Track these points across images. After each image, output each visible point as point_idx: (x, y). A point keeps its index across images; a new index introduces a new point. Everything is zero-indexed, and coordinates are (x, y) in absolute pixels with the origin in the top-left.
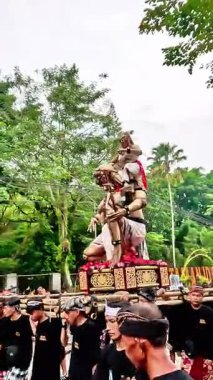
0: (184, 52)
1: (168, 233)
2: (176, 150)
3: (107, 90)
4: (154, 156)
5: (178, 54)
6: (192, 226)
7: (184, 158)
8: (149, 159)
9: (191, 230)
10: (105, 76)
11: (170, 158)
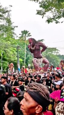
0: (42, 12)
1: (23, 59)
2: (28, 33)
3: (10, 11)
4: (22, 34)
5: (40, 12)
6: (30, 57)
7: (31, 36)
8: (20, 34)
9: (30, 58)
10: (11, 6)
11: (27, 35)
